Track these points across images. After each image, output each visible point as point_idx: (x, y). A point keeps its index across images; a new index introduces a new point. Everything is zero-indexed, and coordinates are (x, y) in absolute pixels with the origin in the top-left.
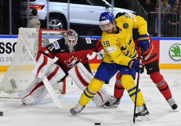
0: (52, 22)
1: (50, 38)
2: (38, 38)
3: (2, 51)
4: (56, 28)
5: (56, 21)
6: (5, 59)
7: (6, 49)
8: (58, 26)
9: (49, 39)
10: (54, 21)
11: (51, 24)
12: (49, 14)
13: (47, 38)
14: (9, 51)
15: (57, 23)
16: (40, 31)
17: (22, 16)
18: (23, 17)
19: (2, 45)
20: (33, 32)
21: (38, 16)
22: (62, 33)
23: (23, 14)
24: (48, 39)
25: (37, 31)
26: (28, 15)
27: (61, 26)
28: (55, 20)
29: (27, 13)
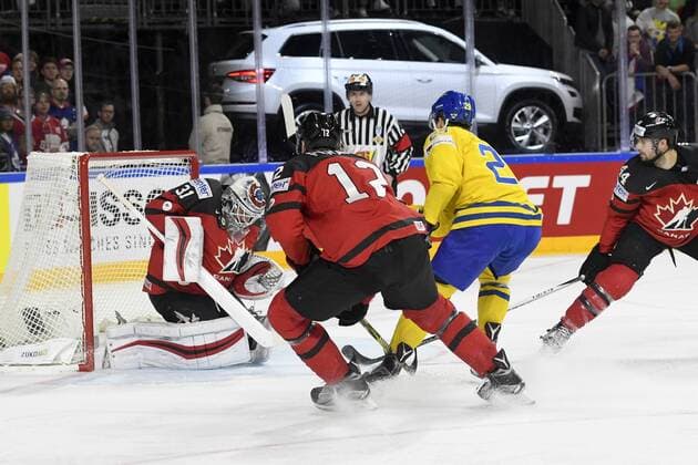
6: (122, 243)
16: (81, 159)
22: (186, 161)
25: (73, 161)
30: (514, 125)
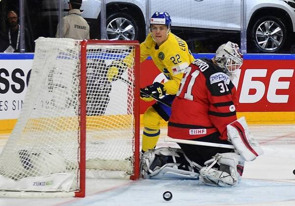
0: (111, 24)
1: (107, 58)
2: (78, 61)
3: (3, 87)
4: (121, 36)
5: (122, 21)
6: (10, 105)
7: (11, 82)
8: (127, 32)
9: (105, 60)
10: (118, 21)
11: (110, 27)
12: (105, 6)
13: (102, 59)
14: (18, 86)
15: (123, 25)
16: (82, 43)
17: (46, 10)
18: (49, 13)
19: (3, 75)
20: (68, 47)
21: (81, 11)
22: (131, 48)
23: (49, 7)
24: (103, 61)
25: (76, 45)
26: (61, 8)
27: (132, 31)
28: (120, 18)
29: (58, 4)
30: (258, 33)
